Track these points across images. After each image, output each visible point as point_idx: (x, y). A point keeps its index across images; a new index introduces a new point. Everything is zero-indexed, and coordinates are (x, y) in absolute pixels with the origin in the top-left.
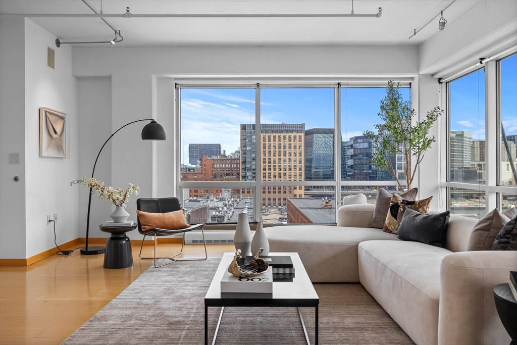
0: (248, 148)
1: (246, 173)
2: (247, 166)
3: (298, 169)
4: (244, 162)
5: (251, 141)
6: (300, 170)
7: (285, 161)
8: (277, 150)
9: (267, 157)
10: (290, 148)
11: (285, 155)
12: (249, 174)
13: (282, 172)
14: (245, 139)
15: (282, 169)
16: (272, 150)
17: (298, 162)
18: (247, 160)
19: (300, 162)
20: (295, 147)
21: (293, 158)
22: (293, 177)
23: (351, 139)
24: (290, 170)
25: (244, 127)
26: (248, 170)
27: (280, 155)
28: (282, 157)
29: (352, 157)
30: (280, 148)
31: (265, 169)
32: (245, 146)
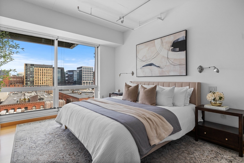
0: (28, 73)
1: (27, 82)
2: (28, 80)
3: (50, 81)
4: (26, 78)
5: (30, 70)
6: (51, 81)
7: (45, 78)
8: (42, 74)
9: (37, 76)
10: (47, 73)
11: (45, 76)
12: (28, 83)
13: (44, 82)
14: (27, 70)
15: (44, 81)
16: (39, 74)
17: (50, 78)
18: (28, 77)
19: (51, 78)
20: (49, 73)
21: (48, 77)
22: (48, 83)
23: (67, 71)
24: (47, 81)
25: (26, 65)
26: (28, 81)
27: (43, 76)
28: (44, 77)
29: (67, 77)
30: (43, 73)
31: (36, 81)
32: (27, 72)
